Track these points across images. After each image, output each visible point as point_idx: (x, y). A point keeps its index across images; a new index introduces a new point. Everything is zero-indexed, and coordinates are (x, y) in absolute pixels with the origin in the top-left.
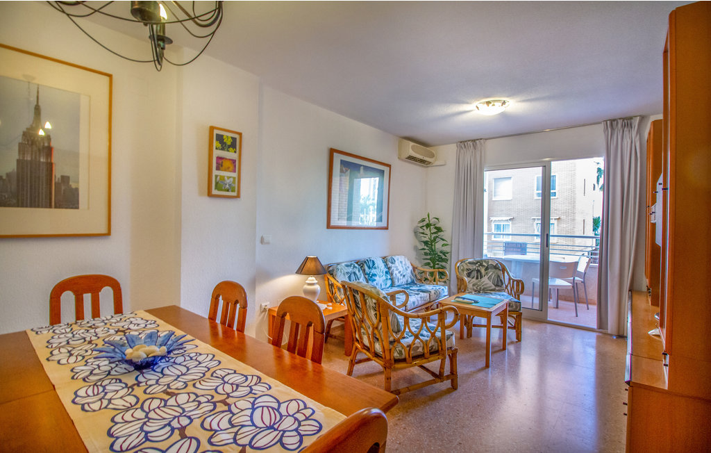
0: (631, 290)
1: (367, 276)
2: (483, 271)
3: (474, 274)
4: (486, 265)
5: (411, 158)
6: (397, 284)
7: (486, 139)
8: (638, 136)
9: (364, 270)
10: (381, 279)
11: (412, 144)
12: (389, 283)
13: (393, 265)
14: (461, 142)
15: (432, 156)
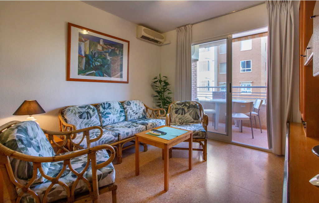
0: (288, 122)
1: (100, 115)
2: (186, 109)
3: (180, 111)
4: (188, 105)
5: (143, 37)
6: (129, 118)
7: (192, 24)
8: (292, 7)
9: (99, 110)
10: (115, 116)
11: (143, 28)
12: (122, 118)
13: (128, 107)
14: (178, 28)
15: (162, 38)
